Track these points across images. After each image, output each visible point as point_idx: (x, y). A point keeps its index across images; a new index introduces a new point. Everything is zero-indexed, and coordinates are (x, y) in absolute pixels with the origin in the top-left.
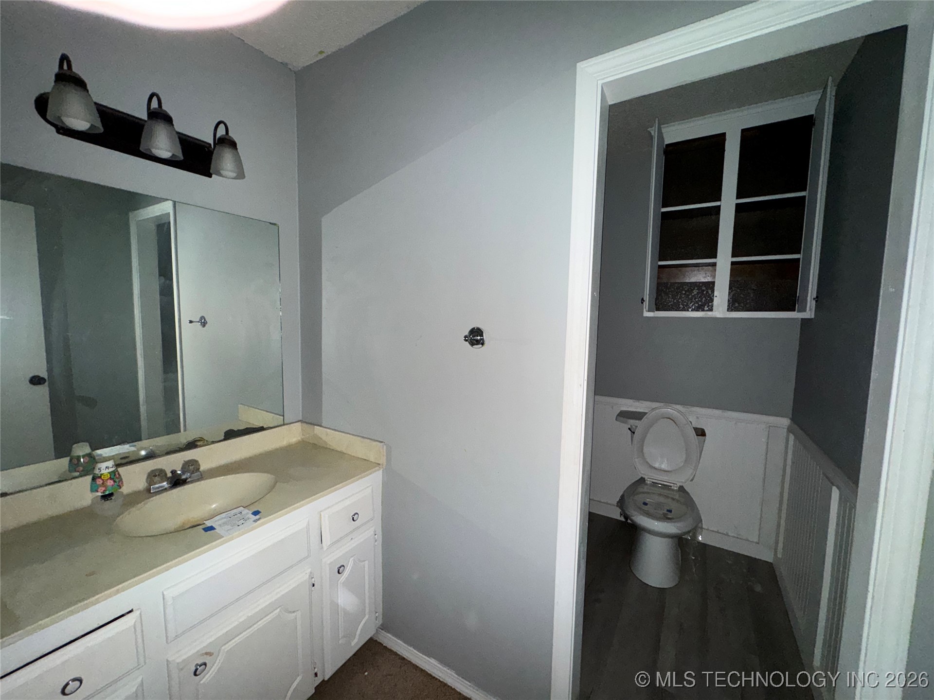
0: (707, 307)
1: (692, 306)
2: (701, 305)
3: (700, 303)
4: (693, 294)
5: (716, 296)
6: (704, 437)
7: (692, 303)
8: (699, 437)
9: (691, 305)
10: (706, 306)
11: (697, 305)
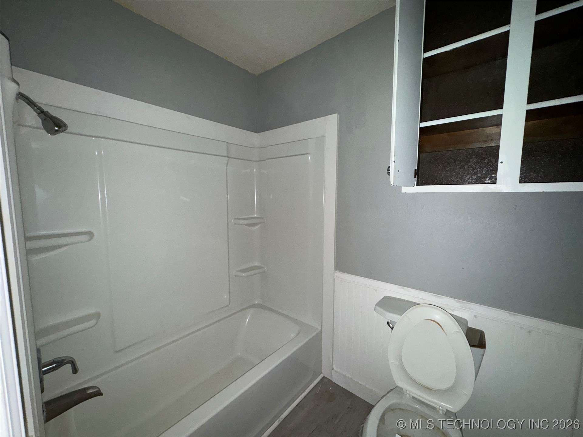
0: (490, 179)
1: (468, 179)
2: (480, 177)
3: (479, 175)
4: (470, 164)
5: (502, 163)
6: (483, 350)
7: (469, 176)
8: (474, 348)
9: (468, 177)
10: (487, 179)
11: (474, 178)
